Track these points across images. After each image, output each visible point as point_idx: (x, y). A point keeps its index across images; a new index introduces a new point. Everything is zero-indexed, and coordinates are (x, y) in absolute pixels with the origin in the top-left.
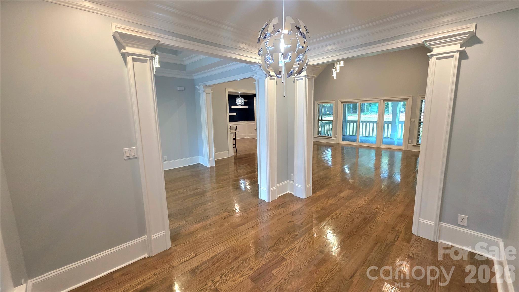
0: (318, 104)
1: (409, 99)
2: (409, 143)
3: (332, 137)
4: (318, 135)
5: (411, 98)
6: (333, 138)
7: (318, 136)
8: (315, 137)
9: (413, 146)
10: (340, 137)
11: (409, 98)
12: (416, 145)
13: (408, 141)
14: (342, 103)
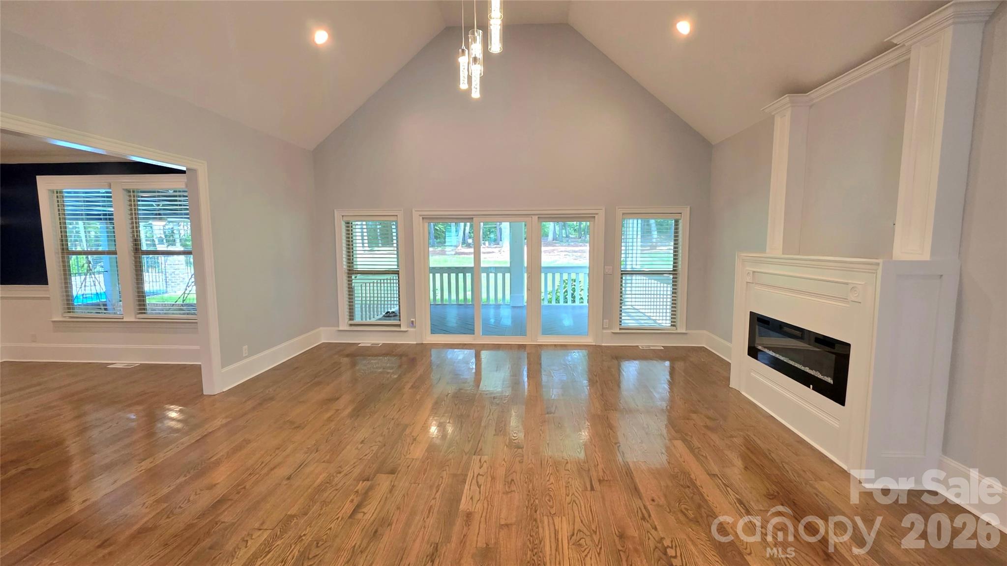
0: (346, 219)
1: (596, 216)
2: (604, 326)
3: (399, 326)
4: (351, 319)
5: (602, 213)
6: (403, 329)
7: (351, 325)
8: (341, 328)
9: (613, 333)
10: (425, 320)
11: (597, 214)
12: (618, 331)
13: (603, 321)
14: (423, 218)
